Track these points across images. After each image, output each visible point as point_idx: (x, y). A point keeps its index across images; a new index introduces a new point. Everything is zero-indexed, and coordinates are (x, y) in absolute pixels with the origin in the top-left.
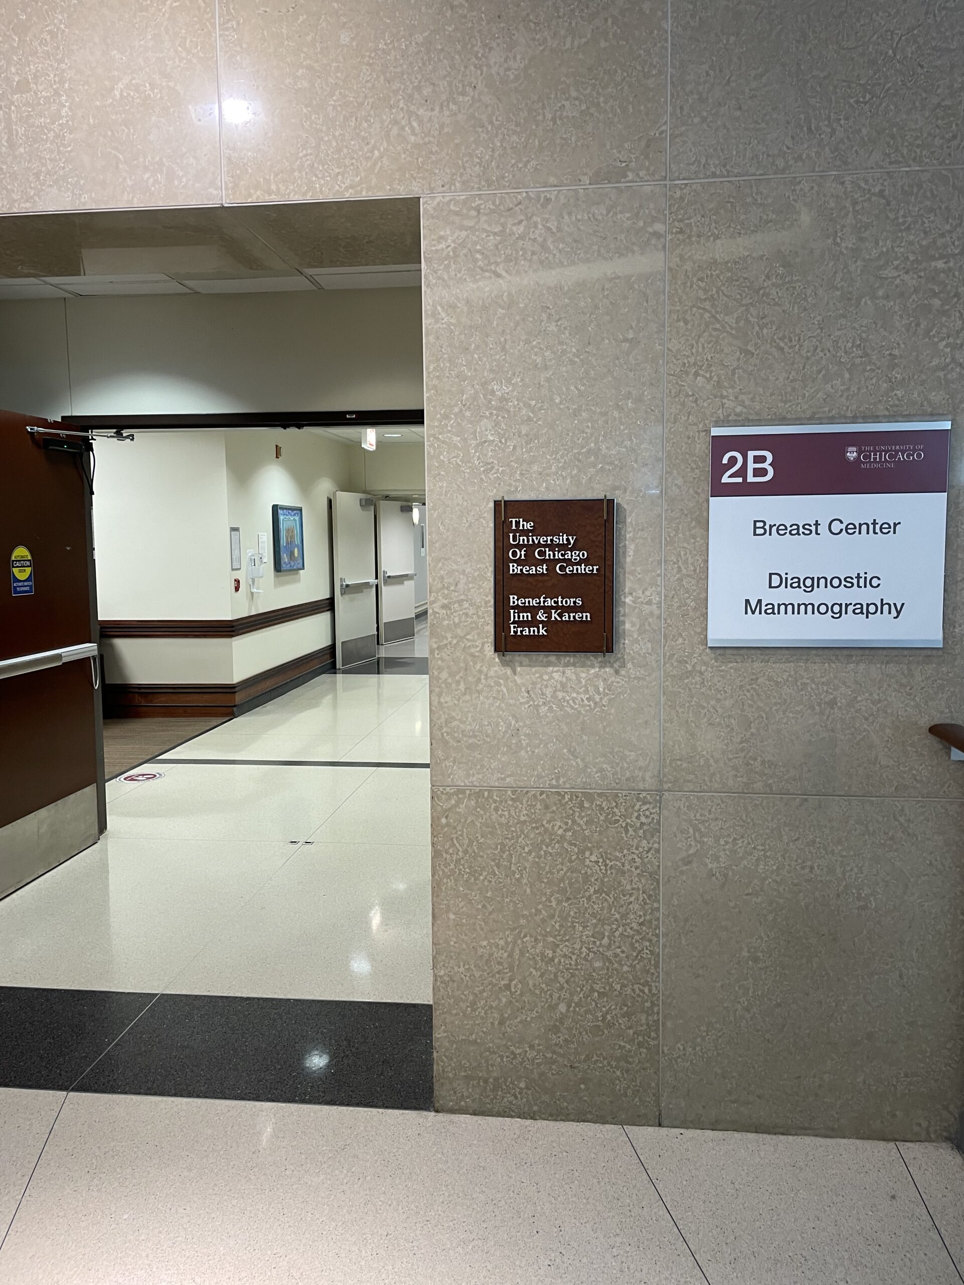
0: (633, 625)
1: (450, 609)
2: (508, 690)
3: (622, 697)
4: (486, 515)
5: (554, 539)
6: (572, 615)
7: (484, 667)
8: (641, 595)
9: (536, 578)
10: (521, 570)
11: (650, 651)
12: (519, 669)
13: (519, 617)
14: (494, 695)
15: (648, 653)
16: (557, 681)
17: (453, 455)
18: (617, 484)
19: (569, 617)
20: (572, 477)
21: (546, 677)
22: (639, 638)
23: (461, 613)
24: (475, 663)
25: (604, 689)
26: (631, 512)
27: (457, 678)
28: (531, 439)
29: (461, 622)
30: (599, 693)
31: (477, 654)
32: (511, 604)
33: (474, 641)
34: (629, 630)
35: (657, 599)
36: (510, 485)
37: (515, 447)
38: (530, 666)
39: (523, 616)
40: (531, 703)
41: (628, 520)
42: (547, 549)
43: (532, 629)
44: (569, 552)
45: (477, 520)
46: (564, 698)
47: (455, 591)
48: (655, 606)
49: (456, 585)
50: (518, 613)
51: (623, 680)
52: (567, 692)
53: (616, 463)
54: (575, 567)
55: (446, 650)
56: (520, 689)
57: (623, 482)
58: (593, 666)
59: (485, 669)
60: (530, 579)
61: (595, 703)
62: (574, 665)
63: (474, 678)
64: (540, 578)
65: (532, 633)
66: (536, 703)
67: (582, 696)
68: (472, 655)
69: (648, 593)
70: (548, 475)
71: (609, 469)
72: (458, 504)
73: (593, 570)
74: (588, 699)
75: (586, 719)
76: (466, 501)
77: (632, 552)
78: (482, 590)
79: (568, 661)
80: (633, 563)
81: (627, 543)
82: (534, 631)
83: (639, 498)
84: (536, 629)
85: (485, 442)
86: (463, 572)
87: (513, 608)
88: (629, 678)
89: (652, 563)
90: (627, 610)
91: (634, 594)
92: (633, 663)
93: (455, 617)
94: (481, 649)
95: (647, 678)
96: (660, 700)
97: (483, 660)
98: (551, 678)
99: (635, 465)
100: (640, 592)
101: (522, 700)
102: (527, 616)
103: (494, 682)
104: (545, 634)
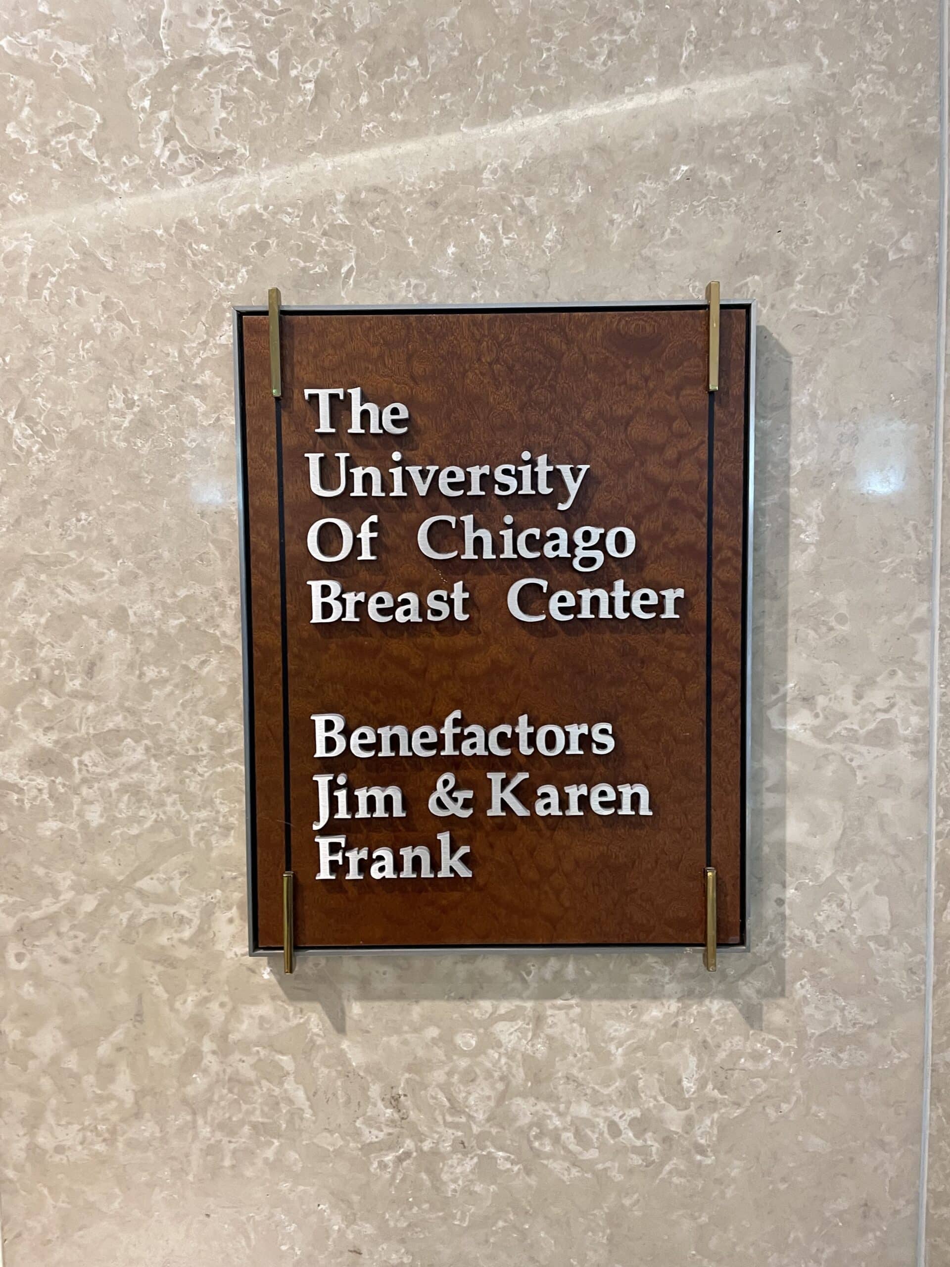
0: (819, 824)
1: (66, 770)
2: (312, 1095)
3: (771, 1112)
4: (206, 376)
5: (499, 477)
6: (574, 792)
7: (214, 1006)
8: (848, 705)
9: (424, 640)
10: (361, 607)
11: (884, 930)
12: (356, 1009)
13: (352, 805)
14: (258, 1118)
15: (876, 938)
16: (510, 1057)
17: (63, 118)
18: (752, 247)
19: (564, 803)
20: (567, 217)
21: (467, 1040)
22: (842, 879)
23: (114, 785)
24: (176, 991)
25: (702, 1084)
26: (811, 366)
27: (104, 1050)
28: (392, 56)
29: (113, 821)
30: (678, 1098)
31: (183, 953)
32: (321, 751)
33: (169, 898)
34: (799, 848)
35: (914, 720)
36: (308, 251)
37: (323, 86)
38: (400, 995)
39: (371, 800)
40: (409, 1144)
41: (801, 399)
42: (468, 520)
43: (407, 853)
44: (562, 533)
45: (171, 398)
46: (539, 1123)
47: (88, 697)
48: (904, 750)
49: (90, 670)
50: (350, 788)
51: (775, 1047)
52: (551, 1097)
53: (751, 156)
54: (586, 595)
55: (52, 938)
56: (365, 1089)
57: (778, 240)
58: (655, 995)
59: (216, 1012)
60: (398, 647)
61: (667, 1139)
62: (580, 990)
63: (172, 1048)
64: (440, 641)
65: (407, 872)
66: (427, 1146)
67: (613, 1112)
68: (165, 959)
69: (877, 697)
70: (464, 208)
71: (722, 185)
72: (87, 333)
73: (660, 608)
74: (640, 1125)
75: (627, 1202)
76: (121, 318)
77: (813, 529)
78: (198, 691)
79: (558, 975)
80: (816, 575)
81: (793, 491)
82: (417, 861)
83: (843, 307)
84: (423, 852)
85: (197, 62)
86: (120, 618)
87: (327, 765)
88: (802, 1036)
89: (894, 572)
90: (792, 767)
91: (821, 701)
92: (816, 978)
93: (86, 802)
94: (201, 931)
95: (873, 1036)
96: (920, 1119)
97: (207, 976)
98: (489, 1041)
99: (830, 169)
100: (846, 692)
101: (373, 1136)
102: (388, 800)
103: (254, 1067)
104: (465, 873)
